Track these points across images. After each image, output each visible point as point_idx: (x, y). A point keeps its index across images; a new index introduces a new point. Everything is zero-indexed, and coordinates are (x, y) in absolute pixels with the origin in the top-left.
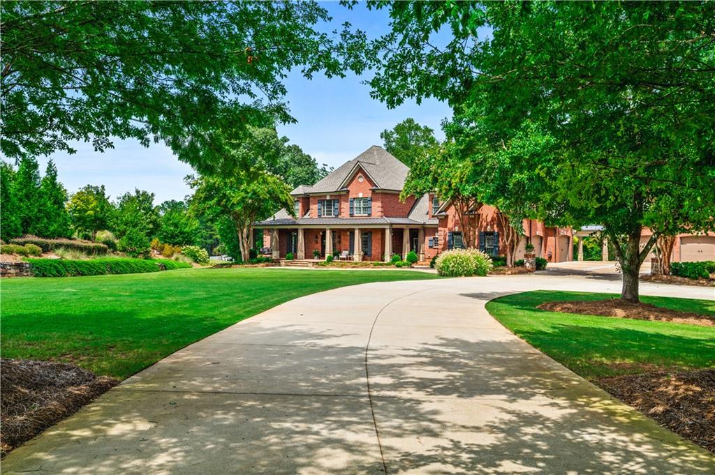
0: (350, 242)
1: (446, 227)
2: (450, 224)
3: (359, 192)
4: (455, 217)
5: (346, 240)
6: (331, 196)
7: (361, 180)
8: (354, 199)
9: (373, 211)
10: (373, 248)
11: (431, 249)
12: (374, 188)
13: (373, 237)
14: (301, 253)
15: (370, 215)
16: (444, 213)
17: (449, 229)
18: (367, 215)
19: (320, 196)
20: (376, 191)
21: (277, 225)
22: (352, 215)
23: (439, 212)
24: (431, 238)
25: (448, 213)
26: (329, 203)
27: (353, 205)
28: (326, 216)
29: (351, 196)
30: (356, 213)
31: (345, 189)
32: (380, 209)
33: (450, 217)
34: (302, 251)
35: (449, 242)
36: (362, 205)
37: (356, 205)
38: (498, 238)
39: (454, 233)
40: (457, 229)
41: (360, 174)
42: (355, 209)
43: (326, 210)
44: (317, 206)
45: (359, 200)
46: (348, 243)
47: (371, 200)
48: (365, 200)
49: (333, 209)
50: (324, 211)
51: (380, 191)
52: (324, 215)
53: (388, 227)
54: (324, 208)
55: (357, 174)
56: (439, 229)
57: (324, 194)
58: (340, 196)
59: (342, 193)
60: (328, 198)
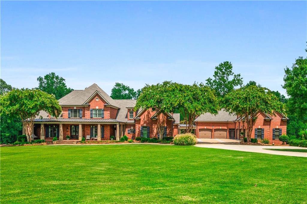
0: (91, 131)
1: (140, 124)
2: (142, 123)
3: (96, 106)
4: (144, 119)
5: (88, 130)
6: (77, 107)
7: (97, 100)
8: (93, 109)
9: (104, 115)
10: (105, 134)
11: (129, 134)
12: (106, 104)
13: (105, 128)
14: (61, 137)
15: (103, 118)
16: (139, 118)
17: (141, 125)
18: (101, 117)
19: (69, 107)
20: (107, 106)
21: (44, 122)
22: (91, 118)
23: (137, 117)
24: (129, 129)
25: (141, 118)
26: (75, 111)
27: (92, 112)
28: (73, 117)
29: (91, 108)
30: (94, 116)
31: (88, 104)
32: (109, 115)
33: (142, 120)
34: (62, 136)
35: (141, 131)
36: (98, 113)
37: (94, 112)
38: (167, 129)
39: (144, 127)
40: (145, 125)
41: (97, 97)
42: (93, 114)
43: (73, 114)
44: (68, 112)
45: (96, 110)
46: (89, 132)
47: (104, 110)
48: (100, 110)
49: (78, 114)
50: (72, 115)
51: (109, 106)
52: (72, 117)
53: (118, 124)
54: (72, 113)
55: (95, 97)
56: (136, 125)
57: (73, 106)
58: (85, 108)
59: (85, 106)
60: (75, 108)
